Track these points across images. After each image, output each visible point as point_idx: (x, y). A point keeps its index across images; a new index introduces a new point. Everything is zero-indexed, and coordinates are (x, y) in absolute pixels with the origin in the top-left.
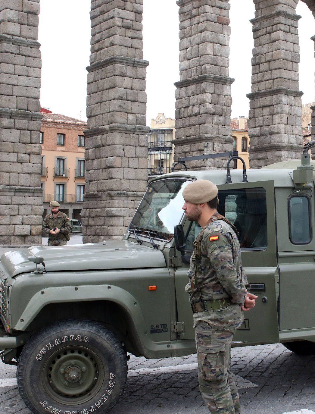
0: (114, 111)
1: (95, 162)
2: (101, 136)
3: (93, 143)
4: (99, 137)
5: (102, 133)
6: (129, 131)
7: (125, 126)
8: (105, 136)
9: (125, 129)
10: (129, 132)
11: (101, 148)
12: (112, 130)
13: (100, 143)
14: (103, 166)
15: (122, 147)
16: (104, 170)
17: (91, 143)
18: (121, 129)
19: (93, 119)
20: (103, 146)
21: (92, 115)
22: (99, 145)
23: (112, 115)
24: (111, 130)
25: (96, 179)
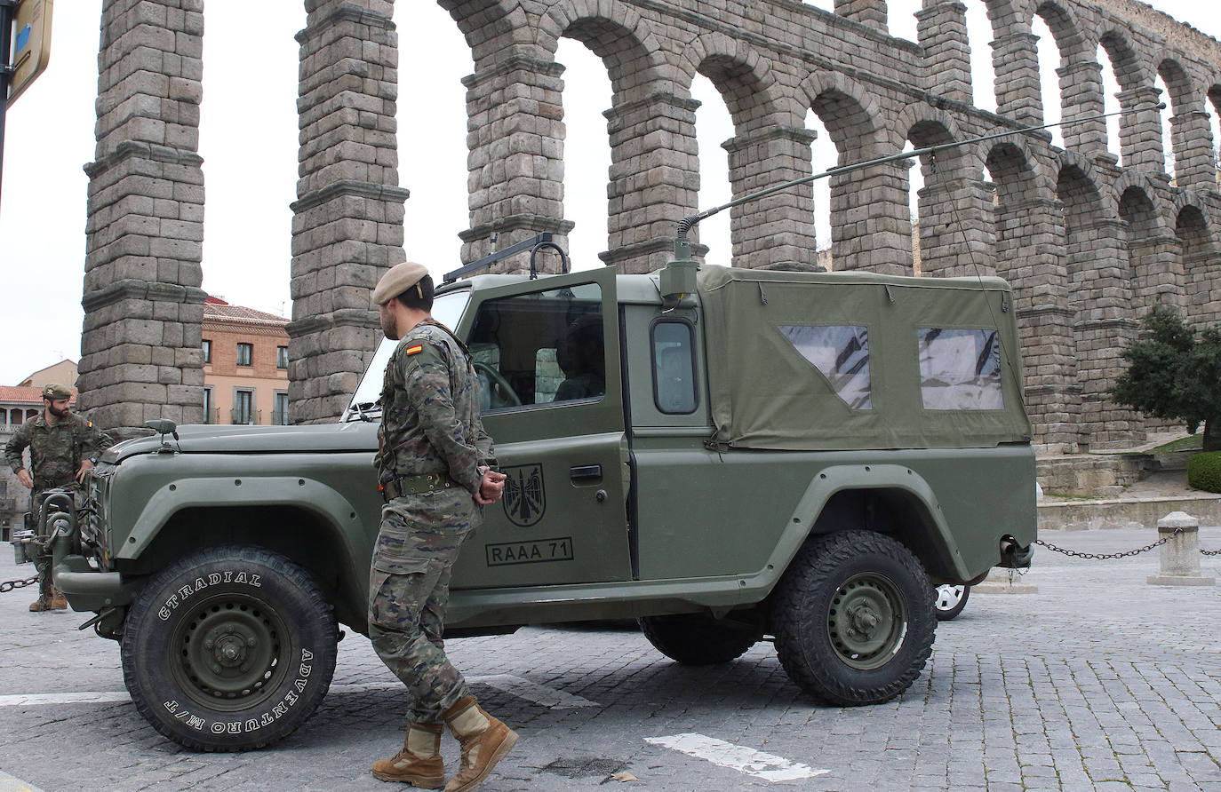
0: (342, 285)
1: (308, 385)
2: (318, 333)
3: (303, 349)
4: (315, 335)
5: (320, 329)
6: (371, 323)
7: (365, 313)
8: (326, 333)
9: (363, 320)
10: (372, 326)
11: (318, 357)
12: (340, 321)
13: (317, 347)
14: (323, 392)
15: (359, 354)
16: (325, 399)
17: (299, 348)
18: (357, 319)
19: (304, 301)
20: (323, 353)
21: (302, 294)
22: (315, 351)
23: (340, 293)
24: (337, 322)
25: (308, 418)
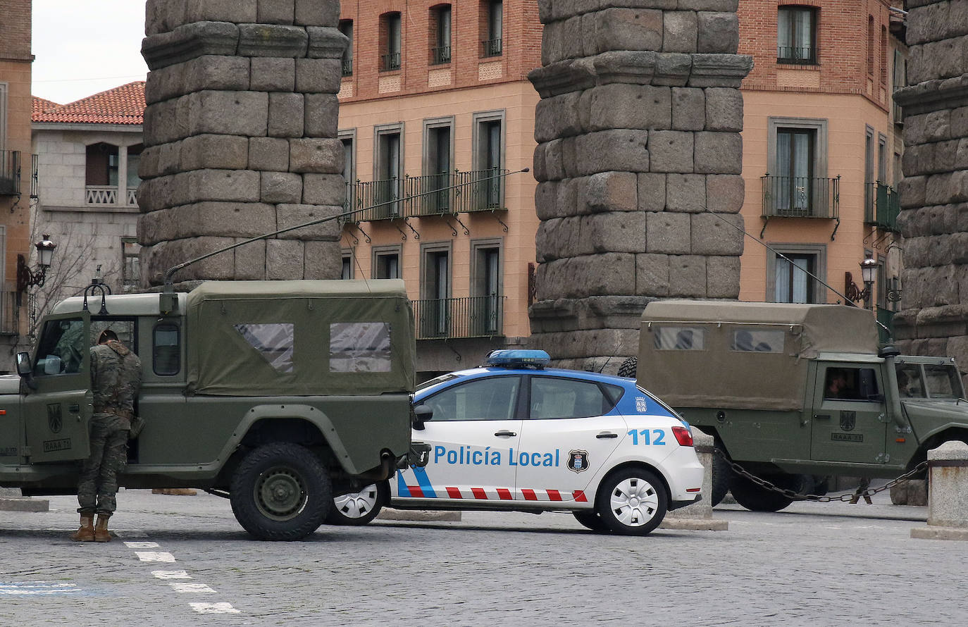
0: (610, 6)
1: (563, 190)
2: (576, 93)
3: (555, 121)
4: (571, 97)
5: (579, 86)
6: (666, 76)
7: (650, 58)
8: (586, 95)
9: (649, 71)
10: (667, 82)
11: (577, 139)
12: (606, 75)
13: (572, 122)
14: (582, 207)
15: (641, 136)
16: (584, 220)
17: (551, 120)
18: (636, 71)
19: (558, 27)
20: (584, 132)
21: (554, 15)
22: (571, 128)
23: (605, 23)
24: (602, 76)
25: (563, 253)
